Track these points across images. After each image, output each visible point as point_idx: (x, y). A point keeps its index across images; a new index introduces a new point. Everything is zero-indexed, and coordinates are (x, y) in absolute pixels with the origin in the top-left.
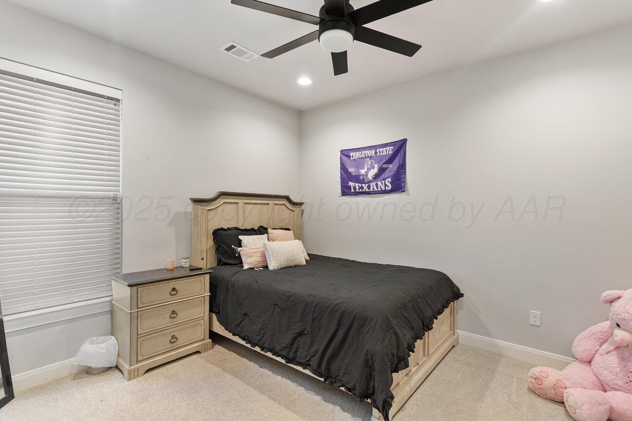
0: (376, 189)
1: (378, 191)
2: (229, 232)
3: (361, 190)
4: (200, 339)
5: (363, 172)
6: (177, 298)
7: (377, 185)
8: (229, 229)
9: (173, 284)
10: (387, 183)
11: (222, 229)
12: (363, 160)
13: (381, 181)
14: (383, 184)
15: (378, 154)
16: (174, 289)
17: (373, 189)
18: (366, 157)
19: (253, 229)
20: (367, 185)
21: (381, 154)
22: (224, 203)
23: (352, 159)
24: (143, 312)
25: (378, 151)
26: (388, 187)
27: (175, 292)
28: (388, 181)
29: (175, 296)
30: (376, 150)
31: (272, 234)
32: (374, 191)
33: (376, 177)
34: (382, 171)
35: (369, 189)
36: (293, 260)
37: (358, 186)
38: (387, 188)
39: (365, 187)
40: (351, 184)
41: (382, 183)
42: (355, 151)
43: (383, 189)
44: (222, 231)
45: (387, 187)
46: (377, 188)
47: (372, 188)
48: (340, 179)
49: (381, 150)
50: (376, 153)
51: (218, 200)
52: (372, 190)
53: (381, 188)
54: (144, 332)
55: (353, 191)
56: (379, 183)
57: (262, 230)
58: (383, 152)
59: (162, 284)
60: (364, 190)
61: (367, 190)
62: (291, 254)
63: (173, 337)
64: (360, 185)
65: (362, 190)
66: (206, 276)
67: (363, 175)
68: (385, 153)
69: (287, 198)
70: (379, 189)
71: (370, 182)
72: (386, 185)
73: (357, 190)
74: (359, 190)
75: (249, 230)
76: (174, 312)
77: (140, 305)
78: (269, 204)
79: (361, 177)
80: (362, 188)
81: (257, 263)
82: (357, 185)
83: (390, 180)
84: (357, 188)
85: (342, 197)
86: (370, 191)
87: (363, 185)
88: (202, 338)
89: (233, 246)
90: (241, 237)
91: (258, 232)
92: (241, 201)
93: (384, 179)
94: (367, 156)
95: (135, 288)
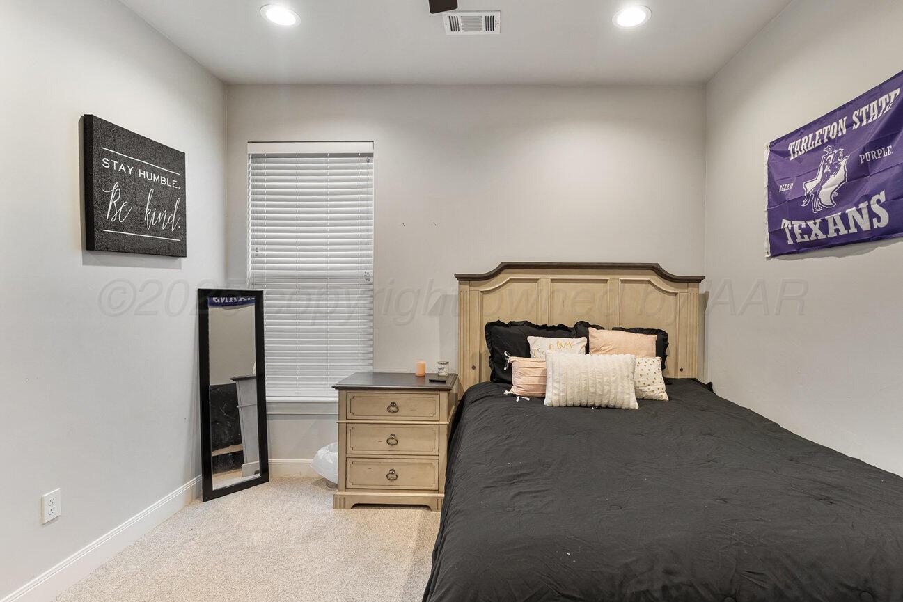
0: (843, 231)
1: (849, 235)
2: (512, 330)
3: (806, 239)
4: (432, 488)
5: (810, 186)
6: (398, 418)
7: (844, 218)
8: (512, 324)
9: (392, 397)
10: (876, 208)
11: (499, 323)
12: (817, 153)
13: (856, 205)
14: (865, 212)
15: (855, 127)
16: (393, 404)
17: (837, 231)
18: (824, 145)
19: (562, 327)
20: (818, 221)
21: (864, 123)
22: (511, 280)
23: (792, 158)
24: (354, 425)
25: (855, 119)
26: (879, 220)
27: (394, 409)
28: (878, 202)
29: (395, 414)
30: (850, 117)
31: (594, 337)
32: (839, 237)
33: (843, 195)
34: (859, 172)
35: (825, 231)
36: (595, 393)
37: (800, 227)
38: (876, 224)
39: (814, 226)
40: (786, 224)
41: (859, 211)
42: (801, 137)
43: (865, 226)
44: (499, 326)
45: (875, 220)
46: (847, 227)
47: (831, 228)
48: (766, 214)
49: (864, 110)
50: (849, 126)
51: (501, 276)
52: (832, 234)
53: (857, 225)
54: (354, 452)
55: (790, 242)
56: (851, 212)
57: (580, 330)
58: (868, 117)
59: (377, 395)
60: (813, 238)
61: (821, 236)
62: (591, 382)
63: (392, 472)
64: (804, 225)
65: (809, 237)
66: (442, 393)
67: (808, 195)
68: (875, 115)
69: (656, 269)
70: (853, 230)
71: (827, 211)
72: (872, 215)
73: (799, 240)
74: (803, 237)
75: (553, 328)
76: (393, 436)
77: (350, 416)
78: (607, 280)
79: (805, 201)
80: (807, 231)
81: (533, 387)
82: (796, 224)
83: (882, 196)
84: (797, 232)
85: (772, 259)
86: (828, 238)
87: (810, 223)
88: (435, 487)
89: (505, 353)
90: (531, 339)
91: (574, 332)
92: (545, 278)
93: (868, 198)
94: (826, 140)
95: (344, 392)
